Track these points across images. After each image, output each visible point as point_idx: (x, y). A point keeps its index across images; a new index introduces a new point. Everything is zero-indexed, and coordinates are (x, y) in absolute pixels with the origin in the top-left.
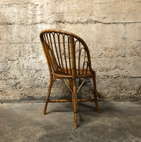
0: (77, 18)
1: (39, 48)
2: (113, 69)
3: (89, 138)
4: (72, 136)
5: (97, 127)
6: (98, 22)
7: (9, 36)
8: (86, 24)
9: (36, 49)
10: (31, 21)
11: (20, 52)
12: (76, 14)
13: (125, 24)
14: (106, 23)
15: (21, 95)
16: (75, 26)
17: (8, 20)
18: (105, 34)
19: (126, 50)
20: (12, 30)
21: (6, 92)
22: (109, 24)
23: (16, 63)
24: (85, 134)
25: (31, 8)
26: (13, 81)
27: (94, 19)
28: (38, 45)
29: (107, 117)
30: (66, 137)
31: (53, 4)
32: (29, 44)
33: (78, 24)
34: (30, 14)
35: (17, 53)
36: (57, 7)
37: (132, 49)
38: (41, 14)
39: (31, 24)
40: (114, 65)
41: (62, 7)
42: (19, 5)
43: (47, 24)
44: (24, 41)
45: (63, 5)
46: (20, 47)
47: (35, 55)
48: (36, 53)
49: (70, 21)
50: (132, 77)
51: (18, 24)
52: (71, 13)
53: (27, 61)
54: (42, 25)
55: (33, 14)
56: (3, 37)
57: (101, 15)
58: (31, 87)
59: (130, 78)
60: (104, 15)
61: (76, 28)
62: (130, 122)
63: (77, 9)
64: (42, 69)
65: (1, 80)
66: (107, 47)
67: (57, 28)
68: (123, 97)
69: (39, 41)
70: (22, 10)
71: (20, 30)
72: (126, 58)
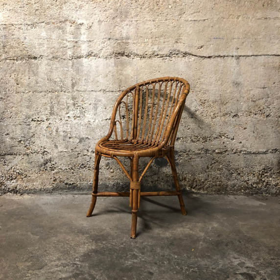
0: (152, 47)
1: (84, 99)
2: (216, 138)
3: (164, 256)
4: (136, 252)
5: (180, 239)
6: (190, 54)
7: (33, 78)
8: (168, 58)
9: (80, 102)
10: (70, 53)
11: (52, 108)
12: (150, 40)
13: (238, 57)
14: (203, 57)
15: (54, 181)
16: (149, 61)
17: (31, 51)
18: (201, 76)
19: (239, 103)
20: (37, 69)
21: (28, 175)
22: (209, 57)
23: (44, 125)
24: (159, 250)
25: (71, 30)
26: (40, 156)
27: (183, 49)
28: (82, 95)
29: (199, 223)
30: (127, 254)
31: (110, 22)
32: (67, 94)
33: (153, 59)
34: (69, 40)
35: (47, 109)
36: (117, 27)
37: (251, 103)
38: (89, 40)
39: (71, 59)
40: (217, 131)
41: (125, 27)
42: (49, 25)
43: (99, 57)
44: (58, 88)
45: (127, 25)
46: (52, 98)
47: (77, 113)
48: (80, 108)
49: (140, 53)
50: (250, 153)
51: (48, 58)
52: (142, 39)
53: (64, 123)
54: (90, 59)
55: (74, 40)
56: (21, 80)
57: (195, 41)
58: (72, 168)
59: (245, 154)
60: (200, 41)
61: (151, 65)
62: (238, 232)
63: (153, 30)
64: (89, 137)
65: (19, 155)
66: (205, 99)
67: (116, 65)
68: (233, 187)
69: (86, 87)
70: (55, 32)
71: (51, 69)
72: (239, 119)
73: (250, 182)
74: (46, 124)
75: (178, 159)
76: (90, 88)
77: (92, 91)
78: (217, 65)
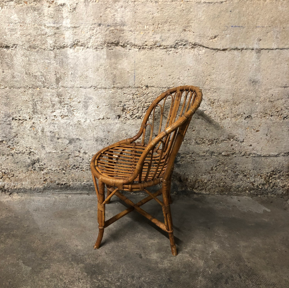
0: (154, 36)
1: (72, 97)
2: (224, 140)
6: (201, 46)
7: (8, 72)
8: (173, 49)
9: (67, 100)
10: (51, 42)
11: (35, 105)
12: (152, 28)
13: (259, 51)
14: (217, 49)
15: (45, 181)
16: (149, 53)
18: (213, 71)
19: (254, 104)
20: (12, 60)
21: (16, 175)
22: (224, 50)
25: (49, 12)
26: (26, 156)
27: (192, 40)
28: (69, 91)
29: (199, 243)
31: (100, 3)
32: (51, 90)
33: (155, 50)
34: (49, 25)
35: (28, 107)
36: (109, 9)
37: (267, 104)
38: (73, 25)
39: (52, 49)
40: (225, 134)
41: (119, 10)
42: (20, 5)
43: (88, 47)
44: (40, 83)
45: (122, 7)
46: (33, 95)
47: (65, 111)
48: (68, 106)
49: (139, 43)
51: (24, 48)
52: (141, 25)
53: (50, 123)
54: (76, 50)
55: (55, 25)
57: (208, 30)
58: (63, 169)
60: (214, 30)
61: (152, 58)
63: (155, 15)
64: (81, 138)
65: (3, 155)
67: (109, 57)
68: (238, 188)
69: (73, 83)
70: (29, 15)
71: (29, 60)
72: (252, 121)
74: (30, 123)
75: (179, 161)
76: (78, 83)
77: (81, 87)
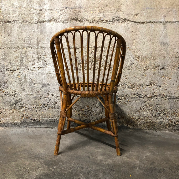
0: (99, 14)
1: (46, 54)
2: (148, 85)
5: (119, 165)
6: (128, 20)
7: (8, 38)
8: (111, 23)
9: (43, 56)
11: (22, 60)
12: (98, 9)
13: (165, 23)
14: (138, 22)
15: (22, 117)
17: (6, 16)
18: (136, 37)
19: (165, 59)
20: (11, 30)
21: (3, 112)
22: (143, 23)
23: (15, 73)
24: (101, 175)
25: (37, 1)
26: (11, 97)
27: (123, 16)
28: (45, 50)
29: (135, 152)
32: (33, 50)
33: (100, 23)
34: (36, 8)
35: (17, 61)
37: (175, 59)
38: (50, 8)
39: (37, 23)
40: (148, 80)
43: (58, 22)
44: (27, 45)
46: (21, 53)
47: (41, 64)
48: (43, 61)
49: (90, 19)
50: (173, 98)
51: (19, 22)
52: (91, 8)
53: (31, 73)
54: (51, 23)
55: (40, 8)
57: (132, 10)
58: (36, 107)
59: (170, 98)
60: (136, 10)
62: (168, 161)
63: (100, 2)
64: (50, 84)
66: (140, 55)
68: (160, 124)
70: (25, 2)
71: (22, 30)
72: (165, 71)
73: (173, 121)
74: (17, 73)
75: (117, 102)
78: (149, 28)
